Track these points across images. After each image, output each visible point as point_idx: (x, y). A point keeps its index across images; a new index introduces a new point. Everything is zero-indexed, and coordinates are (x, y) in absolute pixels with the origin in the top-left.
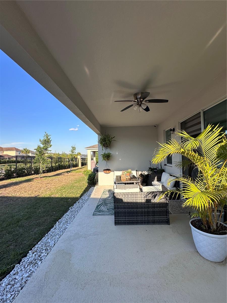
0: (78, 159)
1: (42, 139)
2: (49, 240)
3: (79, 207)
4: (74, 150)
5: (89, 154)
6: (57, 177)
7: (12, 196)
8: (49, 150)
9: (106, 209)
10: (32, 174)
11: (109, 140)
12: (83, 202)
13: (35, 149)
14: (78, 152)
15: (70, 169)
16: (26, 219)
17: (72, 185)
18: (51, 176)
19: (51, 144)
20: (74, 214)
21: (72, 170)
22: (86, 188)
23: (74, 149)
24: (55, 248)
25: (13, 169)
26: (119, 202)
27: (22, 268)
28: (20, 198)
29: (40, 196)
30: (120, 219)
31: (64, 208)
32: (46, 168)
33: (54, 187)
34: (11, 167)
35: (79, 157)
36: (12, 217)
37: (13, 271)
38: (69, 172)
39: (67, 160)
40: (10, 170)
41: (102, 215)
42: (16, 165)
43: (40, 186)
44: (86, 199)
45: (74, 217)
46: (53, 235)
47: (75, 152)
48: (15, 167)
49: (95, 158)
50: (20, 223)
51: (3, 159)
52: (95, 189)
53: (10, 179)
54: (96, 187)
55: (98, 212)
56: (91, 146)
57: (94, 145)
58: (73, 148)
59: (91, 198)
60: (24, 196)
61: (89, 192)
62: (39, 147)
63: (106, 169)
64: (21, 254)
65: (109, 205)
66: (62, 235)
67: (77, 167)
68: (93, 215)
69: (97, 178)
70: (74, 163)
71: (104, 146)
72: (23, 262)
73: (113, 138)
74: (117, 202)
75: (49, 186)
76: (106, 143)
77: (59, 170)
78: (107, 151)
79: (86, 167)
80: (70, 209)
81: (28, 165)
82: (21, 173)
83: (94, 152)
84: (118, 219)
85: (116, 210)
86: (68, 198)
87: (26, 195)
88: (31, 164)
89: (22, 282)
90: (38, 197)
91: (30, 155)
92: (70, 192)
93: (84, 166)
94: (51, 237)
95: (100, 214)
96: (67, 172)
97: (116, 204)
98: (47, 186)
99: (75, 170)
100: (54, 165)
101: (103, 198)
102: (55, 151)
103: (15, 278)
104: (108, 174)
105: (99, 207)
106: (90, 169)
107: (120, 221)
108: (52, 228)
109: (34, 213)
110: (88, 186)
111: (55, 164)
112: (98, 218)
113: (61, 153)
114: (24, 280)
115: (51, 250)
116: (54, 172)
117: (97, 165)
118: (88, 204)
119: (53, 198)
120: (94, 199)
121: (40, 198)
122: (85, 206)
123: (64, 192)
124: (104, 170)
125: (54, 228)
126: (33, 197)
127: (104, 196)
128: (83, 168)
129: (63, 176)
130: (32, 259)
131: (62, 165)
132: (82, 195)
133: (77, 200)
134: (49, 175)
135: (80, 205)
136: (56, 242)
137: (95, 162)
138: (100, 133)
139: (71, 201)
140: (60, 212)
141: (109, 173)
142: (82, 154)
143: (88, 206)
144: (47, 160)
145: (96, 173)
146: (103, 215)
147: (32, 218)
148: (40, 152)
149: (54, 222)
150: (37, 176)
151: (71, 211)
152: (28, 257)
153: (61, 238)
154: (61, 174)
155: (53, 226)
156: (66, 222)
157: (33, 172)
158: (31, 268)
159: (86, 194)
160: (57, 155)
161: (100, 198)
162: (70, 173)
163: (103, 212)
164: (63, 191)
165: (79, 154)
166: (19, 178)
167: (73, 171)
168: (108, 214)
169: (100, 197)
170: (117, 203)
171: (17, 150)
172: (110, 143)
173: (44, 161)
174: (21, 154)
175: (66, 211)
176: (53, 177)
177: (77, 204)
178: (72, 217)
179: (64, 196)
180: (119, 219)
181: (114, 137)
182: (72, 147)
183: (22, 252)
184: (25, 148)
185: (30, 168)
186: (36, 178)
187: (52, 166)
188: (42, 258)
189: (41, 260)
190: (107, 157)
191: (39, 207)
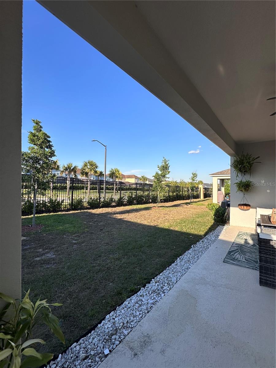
0: (200, 189)
1: (160, 165)
2: (171, 274)
3: (204, 248)
4: (195, 178)
5: (215, 182)
6: (176, 209)
7: (134, 222)
8: (167, 177)
9: (244, 259)
10: (150, 203)
11: (249, 163)
12: (209, 242)
13: (153, 176)
14: (199, 180)
15: (190, 200)
16: (148, 247)
17: (193, 220)
18: (168, 207)
19: (169, 170)
20: (197, 254)
21: (192, 202)
22: (212, 226)
23: (195, 176)
24: (177, 285)
25: (134, 196)
26: (269, 254)
27: (147, 293)
28: (141, 224)
29: (159, 226)
30: (270, 279)
31: (185, 245)
32: (164, 197)
33: (172, 218)
34: (132, 194)
35: (201, 186)
36: (136, 242)
37: (139, 293)
38: (189, 203)
39: (186, 189)
40: (132, 197)
41: (237, 265)
42: (136, 192)
43: (159, 216)
44: (212, 240)
45: (198, 257)
46: (174, 271)
47: (196, 180)
48: (135, 194)
49: (223, 189)
50: (142, 249)
51: (125, 186)
52: (224, 228)
53: (131, 205)
54: (225, 227)
55: (232, 260)
56: (218, 173)
57: (223, 171)
58: (193, 175)
59: (219, 239)
60: (144, 223)
61: (216, 231)
62: (157, 173)
63: (242, 204)
64: (145, 279)
65: (249, 254)
66: (184, 274)
67: (198, 198)
68: (224, 262)
69: (228, 214)
70: (195, 193)
71: (240, 171)
72: (147, 288)
73: (256, 158)
74: (264, 252)
75: (167, 217)
76: (244, 167)
77: (177, 200)
78: (246, 178)
79: (210, 200)
80: (193, 248)
81: (146, 193)
82: (141, 201)
83: (222, 181)
84: (265, 278)
85: (262, 263)
86: (189, 233)
87: (145, 223)
88: (149, 192)
89: (148, 306)
90: (157, 226)
91: (147, 182)
92: (192, 227)
93: (207, 198)
94: (172, 272)
95: (234, 263)
96: (186, 204)
97: (262, 255)
98: (165, 217)
99: (196, 202)
100: (171, 194)
101: (238, 243)
102: (173, 179)
103: (141, 299)
104: (245, 210)
105: (232, 254)
106: (217, 203)
107: (270, 281)
108: (173, 263)
109: (154, 242)
110: (214, 223)
111: (173, 193)
112: (232, 268)
113: (178, 181)
114: (149, 305)
115: (173, 286)
116: (172, 203)
117: (226, 198)
118: (216, 246)
119: (172, 230)
120: (225, 242)
121: (159, 228)
122: (212, 247)
123: (184, 226)
124: (239, 205)
125: (175, 264)
126: (152, 226)
127: (239, 241)
128: (206, 200)
129: (181, 208)
130: (155, 288)
131: (180, 195)
132: (206, 234)
133: (201, 239)
134: (167, 205)
135: (205, 246)
136: (178, 279)
137: (224, 194)
138: (234, 153)
139: (194, 238)
140: (180, 248)
141: (247, 210)
142: (204, 182)
143: (216, 249)
144: (165, 188)
145: (227, 207)
146: (240, 266)
147: (153, 247)
148: (158, 180)
149: (175, 257)
150: (155, 205)
151: (194, 249)
152: (152, 285)
153: (184, 276)
154: (180, 206)
155: (174, 262)
156: (188, 261)
157: (150, 201)
158: (155, 297)
159: (213, 234)
160: (175, 183)
161: (234, 242)
162: (190, 205)
163: (239, 261)
164: (183, 224)
165: (201, 182)
166: (138, 205)
167: (194, 204)
168: (247, 266)
169: (233, 240)
170: (264, 254)
171: (136, 177)
172: (251, 166)
173: (161, 189)
174: (139, 182)
175: (188, 248)
176: (170, 208)
177: (200, 243)
178: (196, 257)
179: (184, 230)
180: (268, 279)
181: (259, 157)
182: (193, 173)
183: (146, 277)
184: (143, 176)
185: (148, 195)
186: (154, 207)
187: (170, 196)
188: (165, 291)
189: (164, 293)
190: (245, 187)
191: (159, 237)
